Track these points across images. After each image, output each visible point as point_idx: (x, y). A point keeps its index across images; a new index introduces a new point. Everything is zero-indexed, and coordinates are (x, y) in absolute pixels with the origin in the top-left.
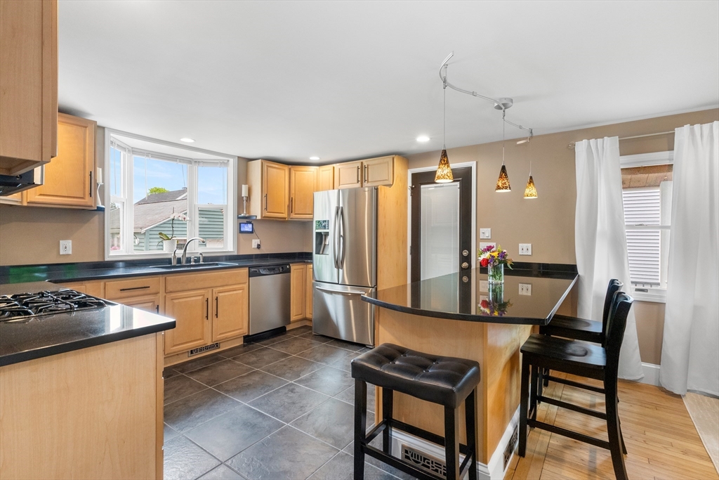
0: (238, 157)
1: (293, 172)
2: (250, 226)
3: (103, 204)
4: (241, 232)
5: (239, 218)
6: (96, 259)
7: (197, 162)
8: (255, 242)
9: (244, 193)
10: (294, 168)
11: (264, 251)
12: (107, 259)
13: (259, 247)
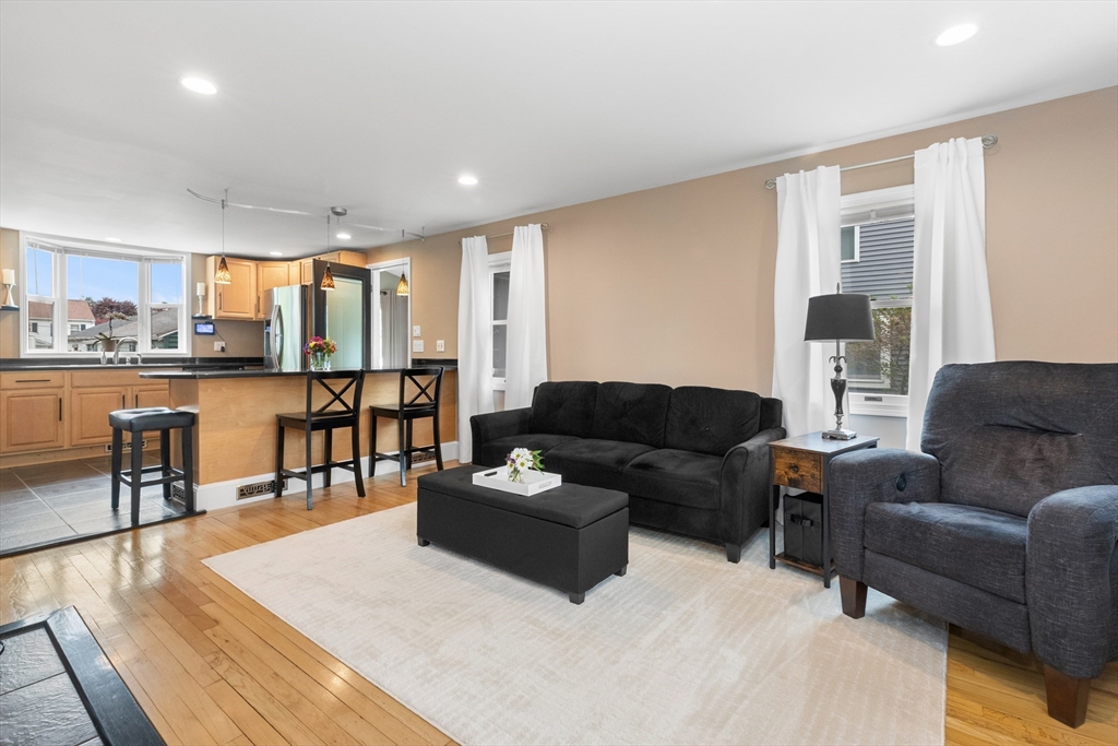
0: (193, 254)
1: (260, 269)
2: (211, 327)
3: (17, 302)
4: (197, 333)
5: (193, 318)
6: (10, 357)
7: (148, 259)
8: (218, 345)
9: (200, 291)
10: (261, 264)
11: (232, 353)
12: (22, 357)
13: (223, 349)
